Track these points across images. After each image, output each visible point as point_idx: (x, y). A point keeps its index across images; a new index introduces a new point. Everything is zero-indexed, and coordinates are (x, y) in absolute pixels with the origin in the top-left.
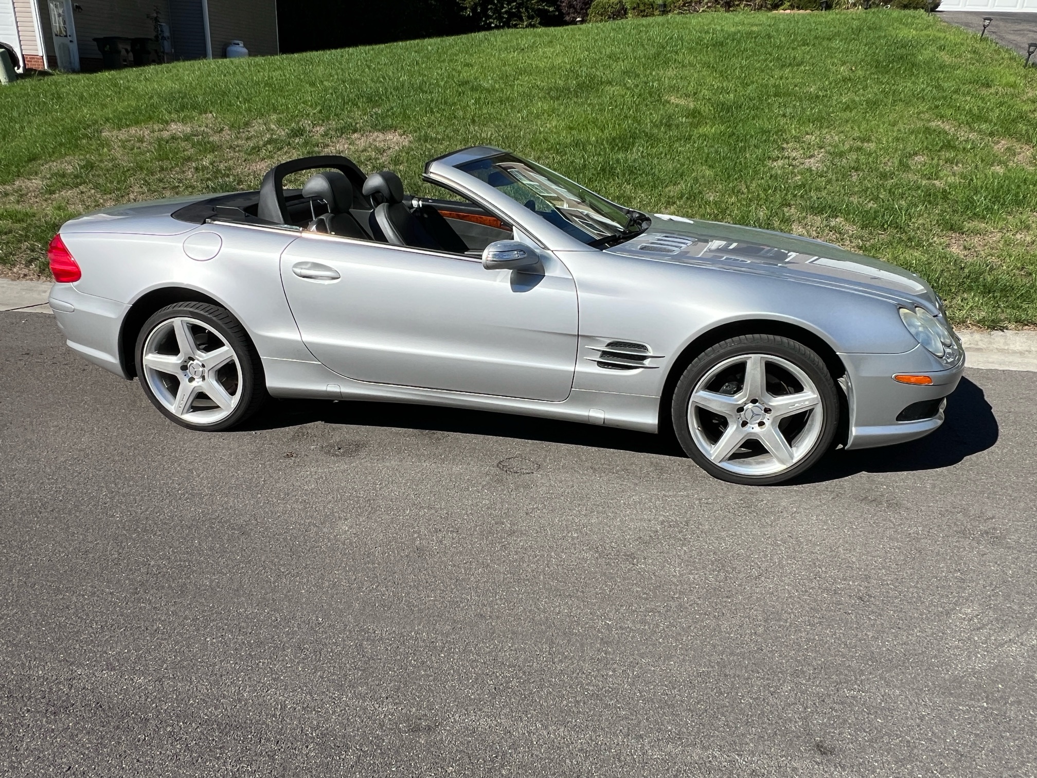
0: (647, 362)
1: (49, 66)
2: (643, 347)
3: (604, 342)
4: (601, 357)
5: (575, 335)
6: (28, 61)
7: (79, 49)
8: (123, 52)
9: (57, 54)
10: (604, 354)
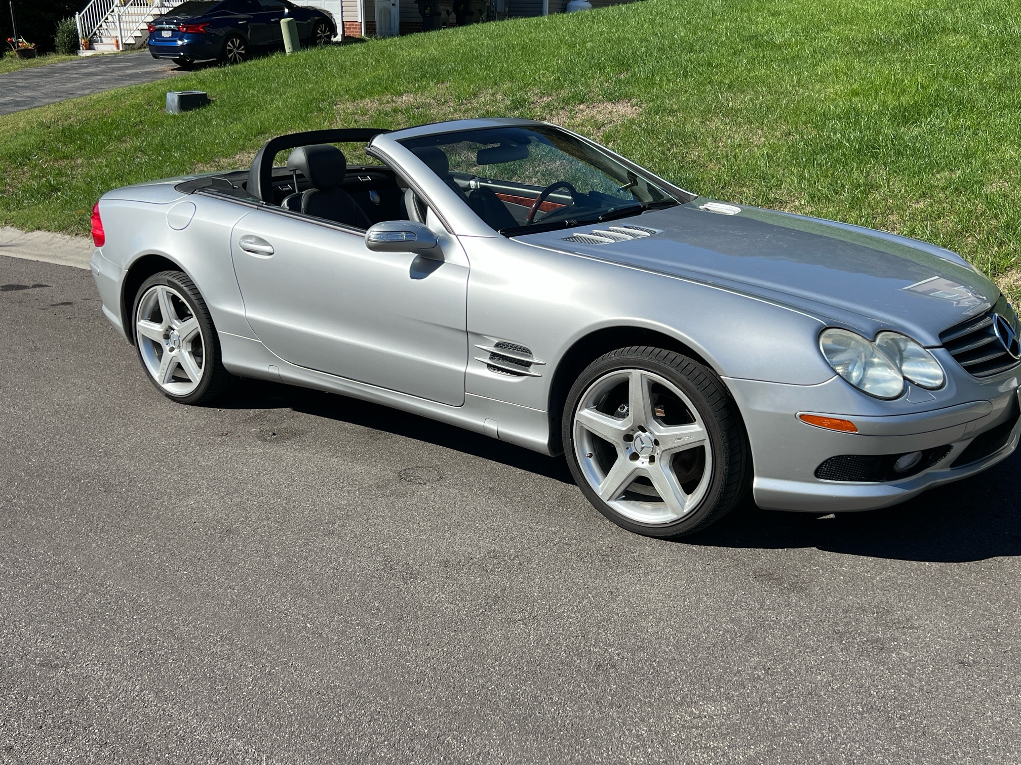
0: (532, 371)
1: (366, 33)
2: (527, 352)
3: (492, 342)
4: (491, 358)
5: (463, 331)
6: (347, 28)
7: (401, 13)
8: (444, 14)
9: (377, 20)
10: (494, 355)
